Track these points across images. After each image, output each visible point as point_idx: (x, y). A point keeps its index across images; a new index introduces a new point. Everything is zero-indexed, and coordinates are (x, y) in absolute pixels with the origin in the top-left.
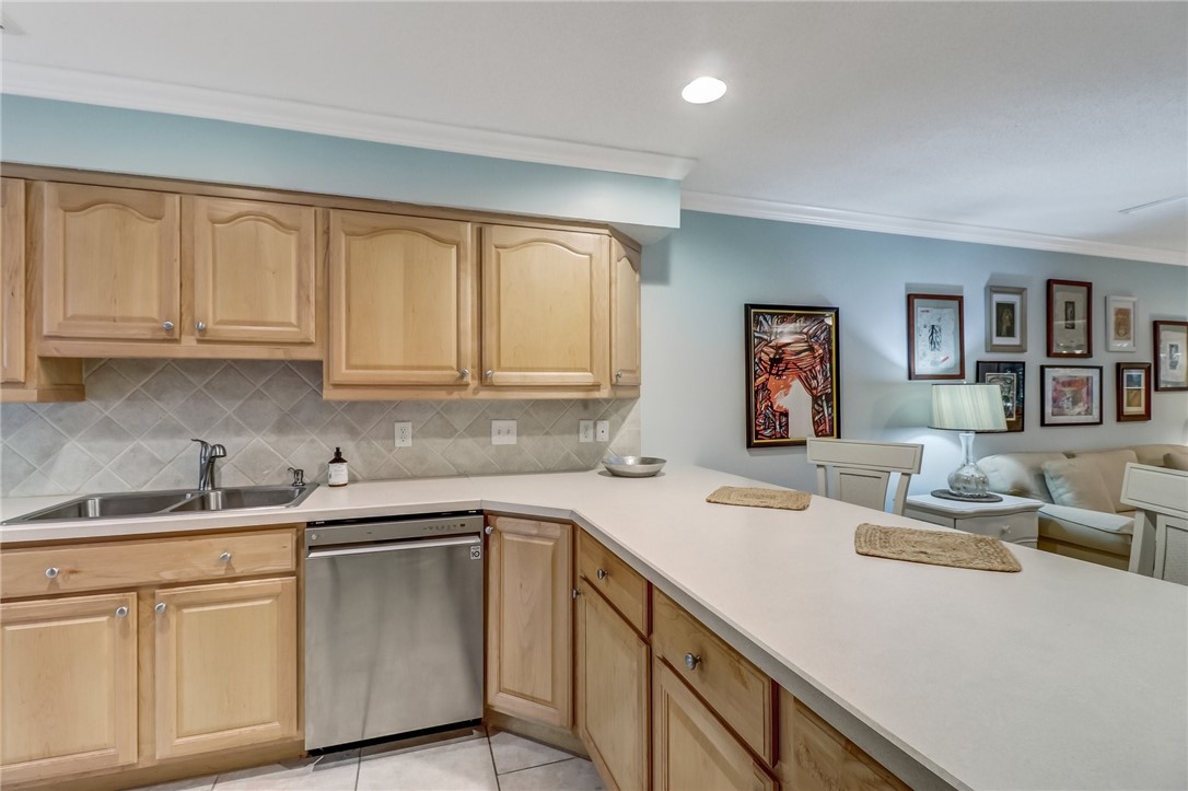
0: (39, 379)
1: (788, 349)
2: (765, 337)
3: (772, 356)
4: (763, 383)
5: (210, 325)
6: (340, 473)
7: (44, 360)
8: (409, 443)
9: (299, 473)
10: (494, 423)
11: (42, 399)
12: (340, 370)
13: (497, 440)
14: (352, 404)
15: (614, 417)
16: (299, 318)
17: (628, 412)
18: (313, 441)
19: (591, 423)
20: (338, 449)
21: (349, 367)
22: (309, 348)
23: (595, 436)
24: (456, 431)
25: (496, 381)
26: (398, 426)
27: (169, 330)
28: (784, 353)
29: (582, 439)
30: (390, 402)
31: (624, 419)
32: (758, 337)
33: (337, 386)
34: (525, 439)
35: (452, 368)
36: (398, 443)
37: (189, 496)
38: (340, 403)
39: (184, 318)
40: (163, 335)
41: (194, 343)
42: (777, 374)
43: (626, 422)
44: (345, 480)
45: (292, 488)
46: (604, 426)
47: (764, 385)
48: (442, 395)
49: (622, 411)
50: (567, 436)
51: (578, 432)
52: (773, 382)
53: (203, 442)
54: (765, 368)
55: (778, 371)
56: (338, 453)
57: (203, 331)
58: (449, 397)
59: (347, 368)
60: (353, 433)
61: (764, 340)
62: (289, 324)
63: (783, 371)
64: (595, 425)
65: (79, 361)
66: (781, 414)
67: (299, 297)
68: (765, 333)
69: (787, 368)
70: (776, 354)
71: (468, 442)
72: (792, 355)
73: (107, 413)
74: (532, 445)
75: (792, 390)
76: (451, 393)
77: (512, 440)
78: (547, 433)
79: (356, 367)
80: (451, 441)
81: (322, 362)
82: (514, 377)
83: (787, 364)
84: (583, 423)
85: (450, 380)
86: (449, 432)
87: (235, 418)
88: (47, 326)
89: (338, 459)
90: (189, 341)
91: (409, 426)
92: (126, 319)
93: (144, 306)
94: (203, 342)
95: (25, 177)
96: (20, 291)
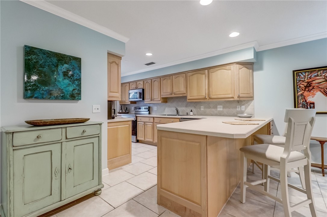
0: (162, 100)
1: (314, 82)
2: (302, 79)
3: (305, 85)
4: (301, 94)
5: (175, 92)
6: (191, 113)
7: (162, 98)
8: (203, 109)
9: (187, 113)
10: (218, 106)
11: (162, 102)
12: (189, 97)
13: (218, 109)
15: (246, 105)
17: (251, 103)
19: (240, 106)
22: (185, 94)
23: (241, 109)
24: (211, 107)
25: (212, 98)
26: (201, 106)
27: (171, 93)
28: (311, 83)
29: (237, 109)
31: (249, 105)
32: (298, 80)
33: (189, 99)
34: (224, 110)
35: (204, 96)
36: (201, 109)
38: (191, 102)
39: (173, 91)
40: (170, 94)
42: (308, 91)
43: (250, 106)
46: (243, 107)
47: (302, 95)
48: (205, 101)
49: (249, 103)
50: (234, 109)
51: (236, 108)
52: (306, 93)
53: (177, 108)
54: (302, 89)
55: (309, 89)
56: (191, 110)
60: (195, 107)
61: (301, 80)
62: (183, 91)
63: (311, 89)
64: (241, 107)
65: (167, 98)
66: (311, 103)
67: (184, 87)
68: (302, 78)
69: (313, 88)
70: (307, 84)
71: (213, 110)
72: (316, 84)
74: (226, 111)
75: (316, 96)
77: (221, 109)
78: (229, 108)
79: (191, 97)
80: (210, 109)
81: (186, 96)
82: (215, 97)
83: (313, 87)
84: (238, 106)
86: (209, 108)
88: (162, 94)
89: (191, 111)
90: (173, 94)
91: (203, 106)
92: (168, 92)
93: (169, 90)
94: (174, 94)
95: (160, 78)
96: (160, 90)
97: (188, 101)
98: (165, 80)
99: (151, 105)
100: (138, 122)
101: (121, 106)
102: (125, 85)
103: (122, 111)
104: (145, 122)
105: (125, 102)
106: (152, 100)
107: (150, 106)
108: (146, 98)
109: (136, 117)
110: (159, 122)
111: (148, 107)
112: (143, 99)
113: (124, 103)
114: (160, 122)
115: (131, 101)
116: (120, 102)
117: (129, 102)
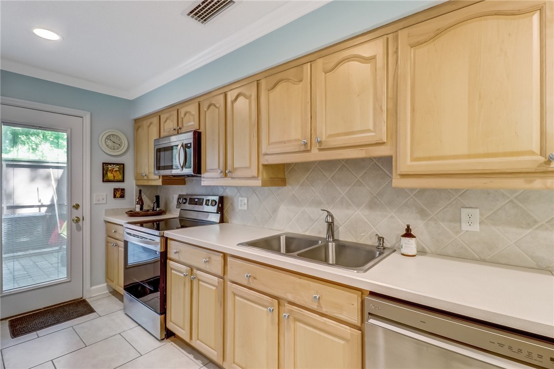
0: (264, 175)
5: (324, 139)
6: (410, 246)
7: (265, 166)
8: (476, 228)
9: (381, 239)
11: (263, 184)
12: (405, 163)
14: (422, 191)
16: (375, 125)
18: (392, 217)
20: (408, 226)
21: (414, 159)
22: (382, 147)
24: (536, 222)
26: (464, 212)
27: (306, 144)
30: (457, 190)
33: (403, 176)
35: (533, 153)
36: (465, 227)
37: (320, 242)
38: (412, 190)
39: (312, 137)
40: (303, 148)
41: (317, 150)
44: (414, 252)
45: (375, 249)
48: (519, 184)
53: (328, 212)
56: (408, 229)
57: (320, 142)
58: (528, 186)
59: (411, 161)
60: (423, 214)
62: (369, 131)
67: (374, 109)
73: (293, 192)
76: (531, 182)
79: (419, 159)
81: (391, 157)
85: (532, 167)
87: (346, 197)
88: (264, 148)
89: (408, 234)
90: (315, 151)
91: (476, 212)
92: (289, 141)
93: (296, 133)
94: (320, 150)
95: (256, 80)
96: (256, 134)
97: (397, 182)
98: (278, 88)
99: (228, 193)
100: (171, 259)
101: (140, 191)
102: (149, 121)
103: (141, 209)
104: (192, 268)
105: (148, 180)
106: (226, 175)
107: (224, 195)
108: (208, 167)
109: (166, 240)
110: (245, 283)
111: (216, 198)
112: (198, 170)
113: (146, 183)
114: (252, 286)
115: (163, 176)
116: (137, 179)
117: (160, 178)
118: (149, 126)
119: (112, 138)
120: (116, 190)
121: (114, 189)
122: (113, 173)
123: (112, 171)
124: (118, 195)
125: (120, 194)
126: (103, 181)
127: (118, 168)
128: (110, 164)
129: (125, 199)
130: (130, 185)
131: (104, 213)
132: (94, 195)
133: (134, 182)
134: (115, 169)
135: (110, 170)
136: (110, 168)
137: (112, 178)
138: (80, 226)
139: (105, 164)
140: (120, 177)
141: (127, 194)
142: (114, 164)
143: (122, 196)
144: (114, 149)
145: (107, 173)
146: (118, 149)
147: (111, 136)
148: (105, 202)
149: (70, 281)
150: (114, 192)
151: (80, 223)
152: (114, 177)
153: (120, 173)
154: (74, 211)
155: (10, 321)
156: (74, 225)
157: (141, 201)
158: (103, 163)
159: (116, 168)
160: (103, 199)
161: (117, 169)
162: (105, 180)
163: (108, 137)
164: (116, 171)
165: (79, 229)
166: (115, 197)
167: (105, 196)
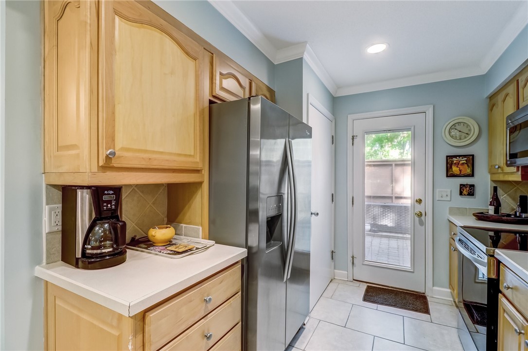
101: (495, 189)
102: (504, 94)
105: (504, 173)
113: (502, 178)
115: (524, 167)
116: (492, 173)
117: (518, 170)
118: (504, 101)
119: (458, 127)
120: (462, 186)
121: (461, 185)
122: (459, 166)
123: (457, 164)
124: (465, 192)
125: (468, 191)
126: (447, 176)
127: (466, 160)
128: (455, 156)
129: (475, 198)
130: (483, 181)
131: (448, 211)
132: (437, 191)
133: (489, 177)
134: (461, 162)
135: (455, 164)
136: (455, 162)
137: (458, 173)
138: (422, 221)
139: (449, 158)
140: (469, 171)
141: (478, 191)
142: (460, 156)
143: (471, 194)
144: (460, 139)
145: (451, 167)
146: (465, 138)
147: (457, 125)
148: (449, 199)
149: (413, 272)
150: (461, 188)
151: (423, 218)
152: (460, 171)
153: (468, 166)
154: (417, 205)
155: (368, 286)
156: (417, 219)
157: (496, 202)
158: (447, 157)
159: (463, 160)
160: (447, 196)
161: (465, 162)
162: (450, 175)
163: (453, 127)
164: (463, 164)
165: (422, 223)
166: (461, 193)
167: (450, 192)
